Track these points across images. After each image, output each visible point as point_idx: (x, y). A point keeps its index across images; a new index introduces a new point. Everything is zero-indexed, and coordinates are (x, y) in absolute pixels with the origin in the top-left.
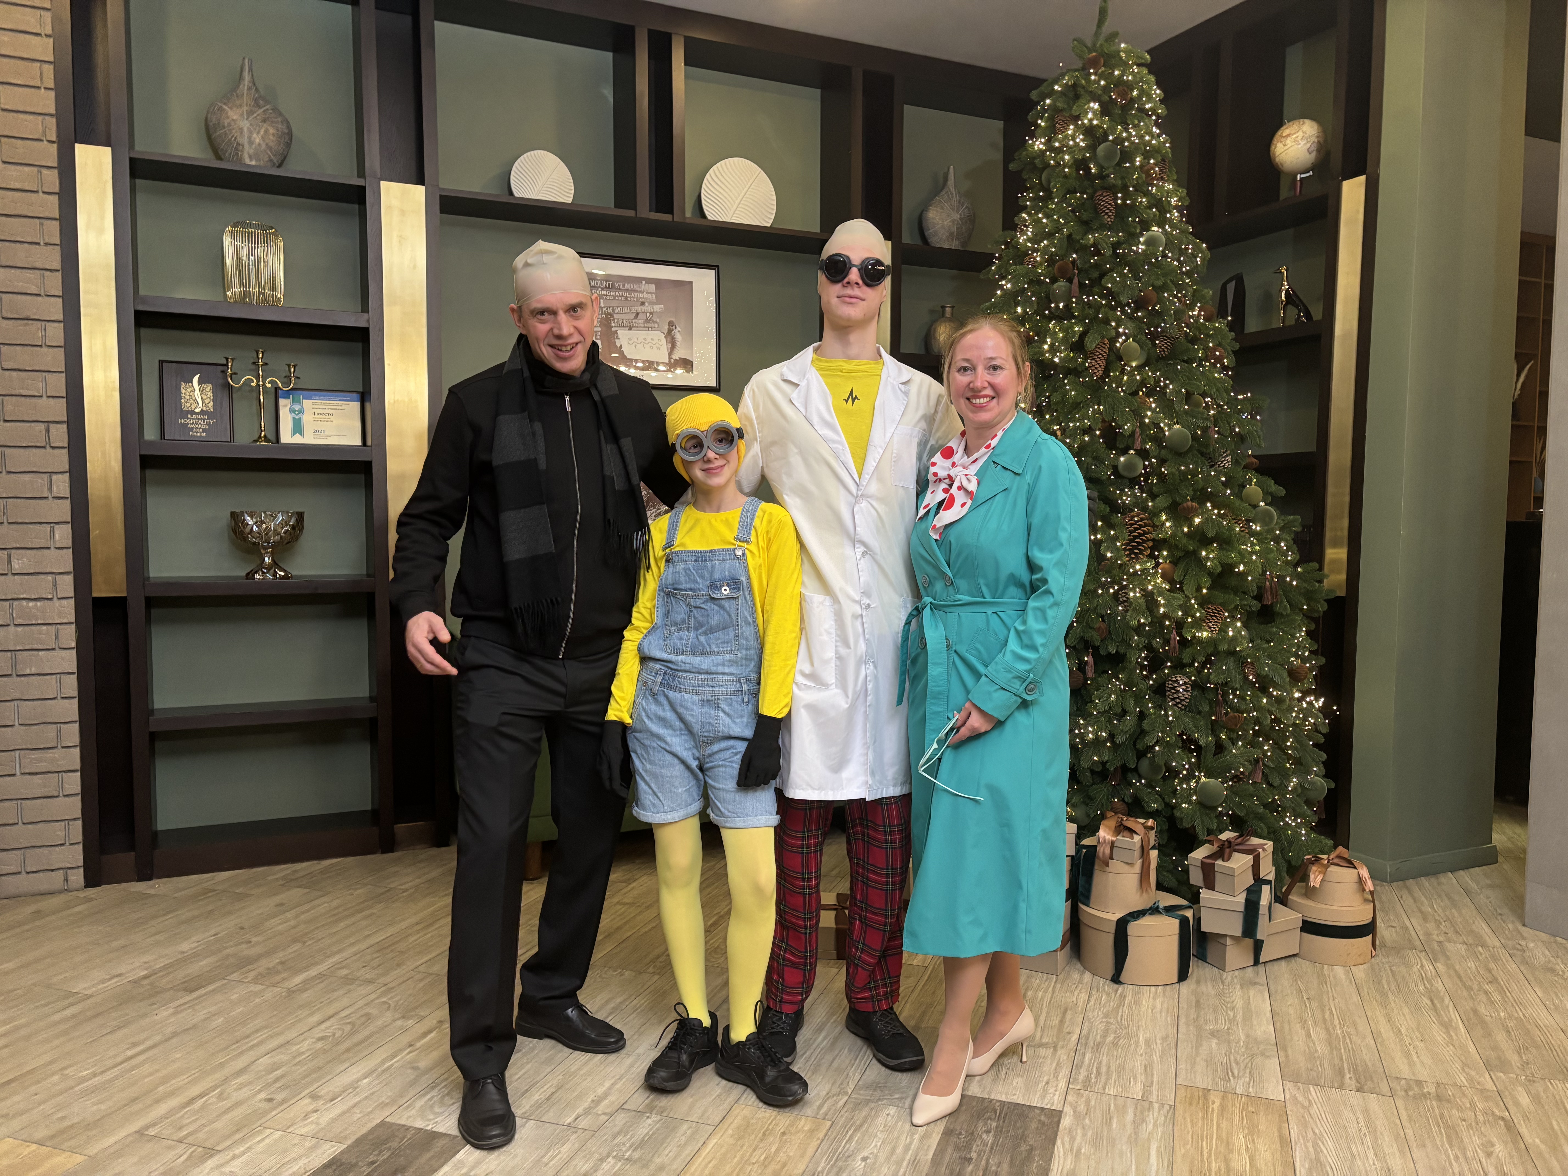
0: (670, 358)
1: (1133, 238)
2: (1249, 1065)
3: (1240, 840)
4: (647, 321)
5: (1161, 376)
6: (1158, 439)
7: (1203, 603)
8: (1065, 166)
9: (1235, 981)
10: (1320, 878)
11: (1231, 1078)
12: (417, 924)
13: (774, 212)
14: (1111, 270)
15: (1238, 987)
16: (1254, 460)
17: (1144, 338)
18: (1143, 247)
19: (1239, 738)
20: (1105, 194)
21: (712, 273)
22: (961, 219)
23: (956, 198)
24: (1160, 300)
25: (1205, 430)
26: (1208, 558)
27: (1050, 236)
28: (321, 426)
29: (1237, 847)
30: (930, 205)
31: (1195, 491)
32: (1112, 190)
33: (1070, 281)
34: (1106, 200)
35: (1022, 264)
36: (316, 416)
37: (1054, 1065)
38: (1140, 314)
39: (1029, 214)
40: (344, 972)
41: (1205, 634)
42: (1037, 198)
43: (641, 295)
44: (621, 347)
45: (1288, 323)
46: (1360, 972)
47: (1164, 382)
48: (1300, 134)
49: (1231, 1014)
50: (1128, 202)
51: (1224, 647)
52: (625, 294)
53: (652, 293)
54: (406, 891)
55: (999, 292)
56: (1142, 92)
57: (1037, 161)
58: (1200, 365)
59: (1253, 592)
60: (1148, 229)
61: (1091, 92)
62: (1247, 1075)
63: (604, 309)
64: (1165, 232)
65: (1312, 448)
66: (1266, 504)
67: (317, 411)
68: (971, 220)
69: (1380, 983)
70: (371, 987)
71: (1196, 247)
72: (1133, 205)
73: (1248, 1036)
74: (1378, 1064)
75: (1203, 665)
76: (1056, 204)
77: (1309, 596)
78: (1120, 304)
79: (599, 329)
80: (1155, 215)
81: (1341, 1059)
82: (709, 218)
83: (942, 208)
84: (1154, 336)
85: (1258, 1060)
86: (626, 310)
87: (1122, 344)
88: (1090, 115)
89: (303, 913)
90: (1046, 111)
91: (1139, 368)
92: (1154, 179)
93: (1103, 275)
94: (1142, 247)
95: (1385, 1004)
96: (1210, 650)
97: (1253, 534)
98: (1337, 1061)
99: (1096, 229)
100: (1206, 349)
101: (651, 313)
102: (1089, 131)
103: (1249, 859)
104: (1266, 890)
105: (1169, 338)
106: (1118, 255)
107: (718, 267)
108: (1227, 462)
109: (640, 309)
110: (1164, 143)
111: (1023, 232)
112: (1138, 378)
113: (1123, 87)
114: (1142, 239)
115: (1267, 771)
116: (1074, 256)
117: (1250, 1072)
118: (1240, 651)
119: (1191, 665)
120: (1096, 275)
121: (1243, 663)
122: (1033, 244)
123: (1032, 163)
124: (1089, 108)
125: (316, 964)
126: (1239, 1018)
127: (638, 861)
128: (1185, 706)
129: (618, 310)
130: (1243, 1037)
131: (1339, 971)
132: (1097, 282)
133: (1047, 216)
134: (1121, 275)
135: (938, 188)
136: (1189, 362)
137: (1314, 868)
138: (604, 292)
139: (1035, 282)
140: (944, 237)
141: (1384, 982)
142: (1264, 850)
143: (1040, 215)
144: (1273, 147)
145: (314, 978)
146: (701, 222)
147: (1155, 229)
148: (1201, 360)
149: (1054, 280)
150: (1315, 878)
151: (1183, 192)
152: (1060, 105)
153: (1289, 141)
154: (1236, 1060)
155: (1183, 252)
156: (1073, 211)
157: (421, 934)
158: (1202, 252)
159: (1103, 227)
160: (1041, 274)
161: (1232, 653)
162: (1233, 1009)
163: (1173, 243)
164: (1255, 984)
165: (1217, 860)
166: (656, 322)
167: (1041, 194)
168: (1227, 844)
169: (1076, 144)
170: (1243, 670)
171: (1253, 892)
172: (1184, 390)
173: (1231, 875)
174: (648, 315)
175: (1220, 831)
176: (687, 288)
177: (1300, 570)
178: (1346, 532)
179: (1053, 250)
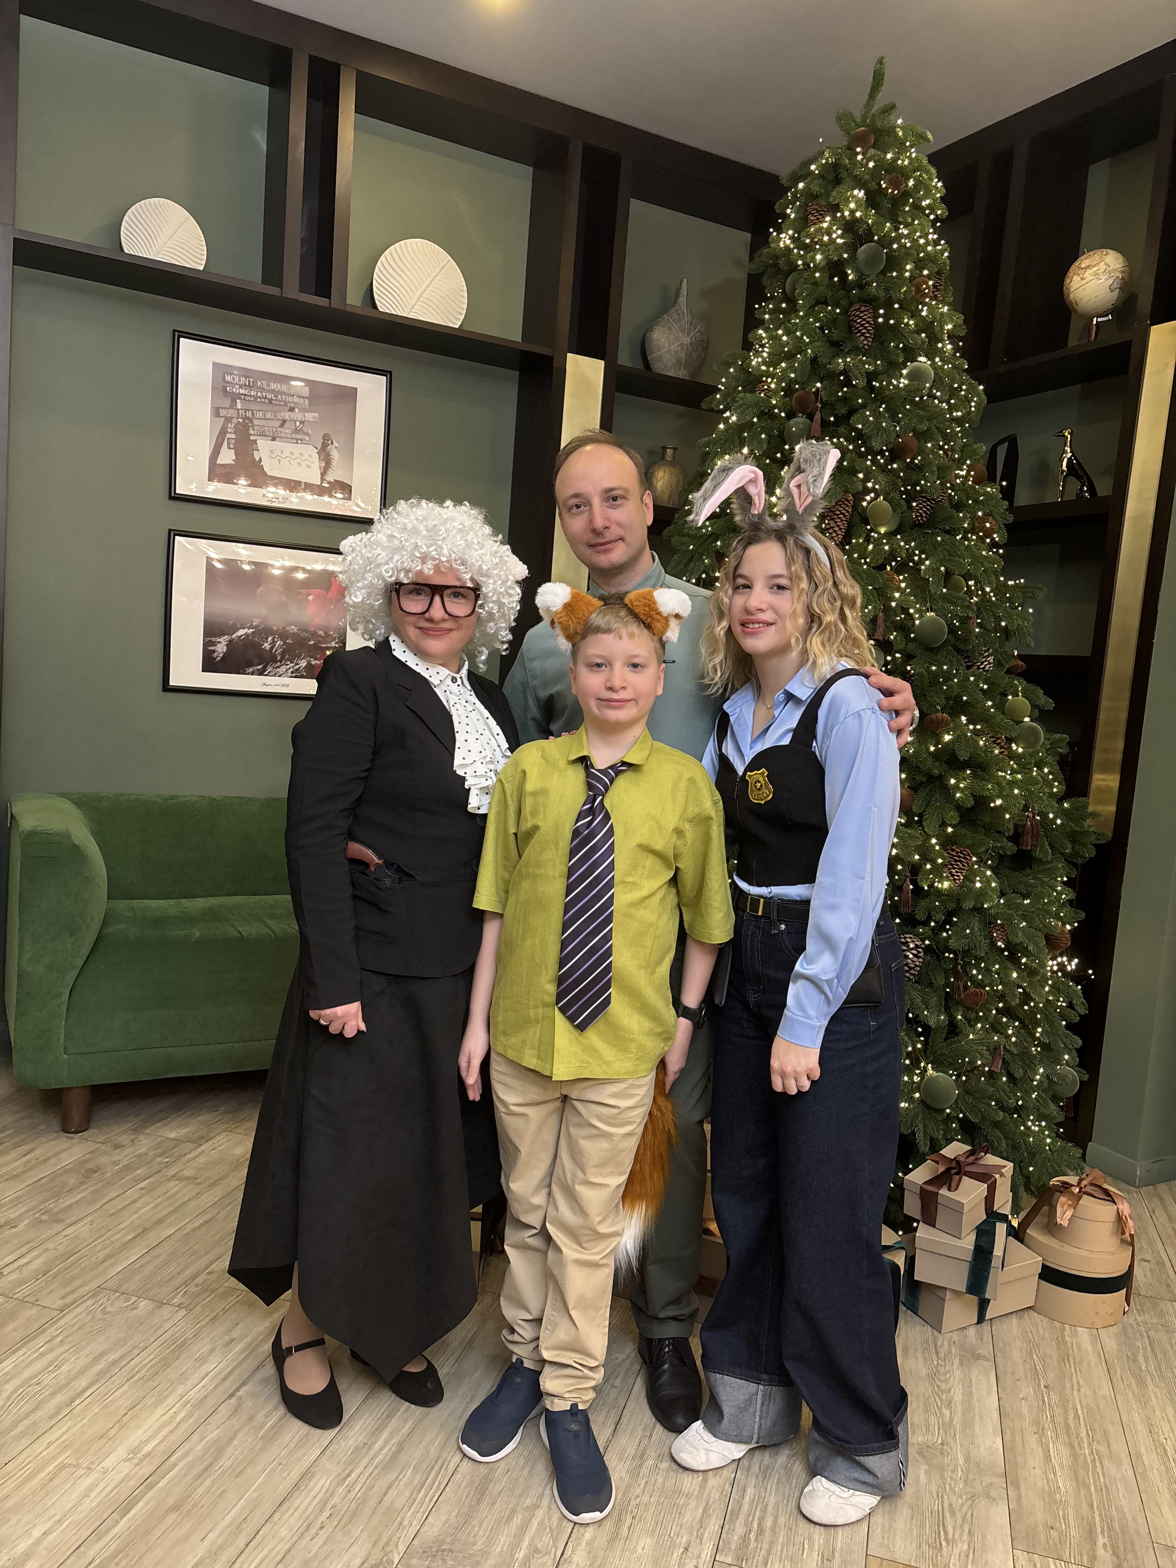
0: (322, 480)
1: (893, 368)
2: (969, 1516)
3: (971, 1158)
4: (296, 431)
5: (916, 548)
6: (905, 628)
7: (947, 842)
8: (815, 269)
9: (954, 1350)
10: (1069, 1214)
11: (944, 1544)
13: (464, 312)
14: (864, 406)
15: (957, 1362)
16: (1020, 663)
17: (897, 497)
18: (906, 382)
19: (978, 1019)
20: (863, 309)
21: (383, 379)
22: (691, 343)
23: (687, 318)
24: (922, 451)
25: (964, 621)
26: (956, 786)
27: (790, 357)
29: (968, 1169)
30: (657, 325)
31: (947, 699)
32: (872, 302)
33: (811, 417)
34: (863, 317)
35: (752, 391)
37: (701, 1510)
38: (895, 466)
39: (766, 330)
41: (946, 885)
42: (777, 310)
43: (290, 399)
44: (260, 460)
45: (1066, 499)
46: (1109, 1340)
47: (919, 556)
48: (1102, 266)
49: (947, 1412)
50: (892, 322)
51: (968, 904)
52: (269, 396)
53: (304, 397)
55: (722, 426)
56: (919, 183)
57: (781, 262)
58: (965, 538)
59: (1009, 830)
60: (913, 360)
61: (856, 176)
62: (965, 1537)
63: (241, 412)
64: (934, 365)
65: (1087, 652)
66: (1032, 721)
68: (703, 346)
69: (1135, 1360)
71: (971, 390)
72: (897, 327)
73: (968, 1459)
74: (1141, 1517)
75: (941, 927)
76: (801, 318)
77: (1075, 837)
78: (870, 451)
79: (234, 436)
80: (923, 342)
81: (1091, 1507)
82: (381, 309)
83: (670, 328)
84: (911, 496)
85: (982, 1504)
86: (269, 415)
87: (869, 503)
88: (852, 206)
90: (797, 199)
91: (890, 535)
92: (926, 295)
93: (852, 412)
94: (904, 382)
95: (1144, 1401)
96: (951, 906)
97: (1013, 756)
98: (1085, 1509)
99: (848, 353)
100: (974, 517)
101: (301, 422)
102: (850, 226)
103: (982, 1188)
104: (1001, 1229)
105: (929, 500)
106: (872, 389)
107: (391, 373)
108: (988, 663)
109: (287, 415)
110: (942, 252)
111: (757, 354)
112: (887, 548)
113: (897, 175)
114: (905, 372)
115: (1008, 1057)
116: (819, 385)
117: (969, 1531)
118: (989, 908)
119: (926, 923)
120: (843, 411)
121: (990, 923)
122: (768, 367)
123: (776, 265)
124: (854, 197)
126: (957, 1418)
127: (222, 1109)
128: (914, 975)
129: (259, 415)
130: (961, 1461)
131: (1083, 1336)
132: (844, 420)
133: (788, 332)
134: (875, 414)
135: (667, 304)
136: (951, 532)
137: (1063, 1199)
138: (243, 391)
139: (767, 414)
140: (670, 363)
141: (1141, 1359)
142: (1002, 1175)
143: (780, 332)
144: (1067, 281)
146: (370, 312)
147: (922, 359)
148: (966, 532)
149: (791, 415)
150: (1064, 1214)
151: (959, 318)
152: (815, 188)
153: (1088, 274)
154: (951, 1505)
155: (953, 393)
156: (821, 328)
158: (978, 396)
159: (856, 350)
160: (775, 407)
161: (978, 910)
162: (949, 1404)
163: (942, 381)
164: (978, 1357)
165: (940, 1187)
166: (307, 434)
167: (784, 305)
168: (954, 1164)
169: (832, 241)
170: (991, 932)
171: (985, 1234)
172: (942, 569)
173: (957, 1209)
174: (298, 424)
175: (949, 1141)
176: (350, 395)
177: (1066, 805)
178: (1119, 757)
179: (793, 375)
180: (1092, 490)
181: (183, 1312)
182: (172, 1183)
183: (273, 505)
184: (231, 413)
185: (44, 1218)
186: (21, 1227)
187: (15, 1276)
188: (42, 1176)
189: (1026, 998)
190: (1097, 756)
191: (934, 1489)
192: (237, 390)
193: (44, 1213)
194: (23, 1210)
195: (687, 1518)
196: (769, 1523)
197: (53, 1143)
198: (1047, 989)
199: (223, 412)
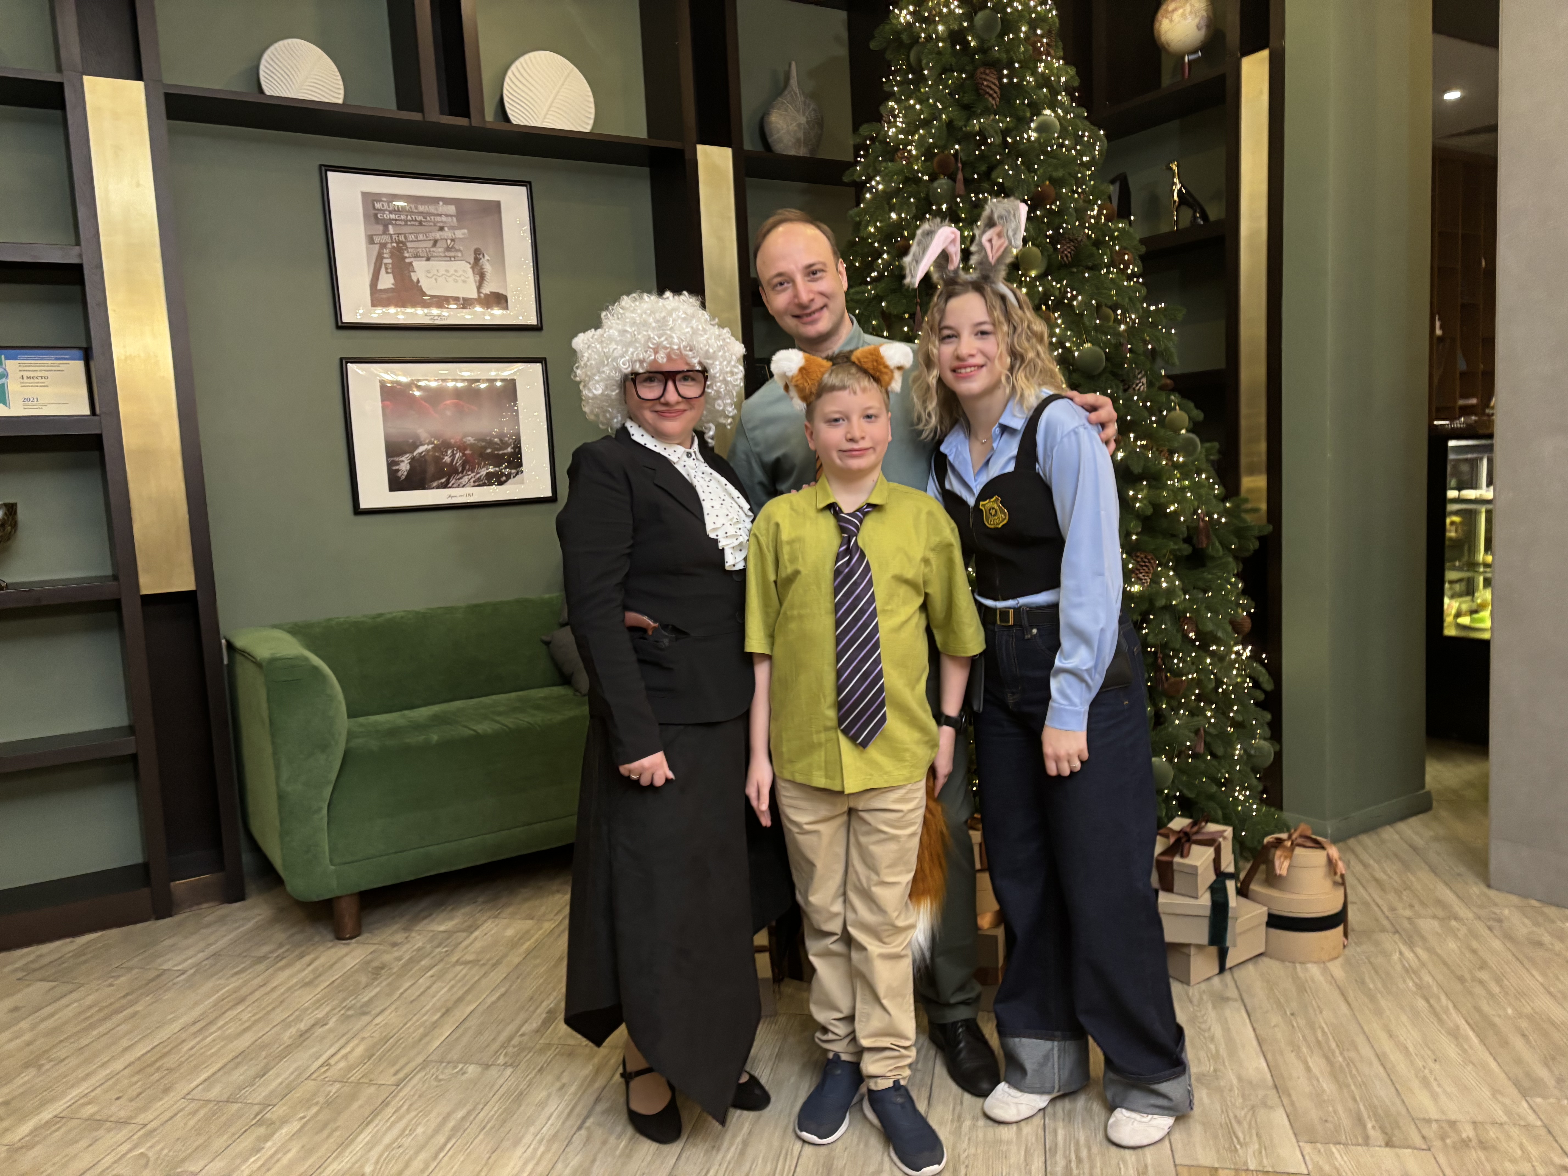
0: (479, 292)
1: (1022, 123)
2: (1253, 1123)
3: (1195, 829)
4: (448, 249)
5: (1067, 286)
6: (1066, 361)
7: (1132, 551)
8: (938, 39)
9: (1205, 997)
10: (1286, 864)
11: (1238, 1147)
12: (194, 1023)
13: (593, 114)
14: (1001, 162)
15: (1210, 1006)
16: (1169, 381)
17: (1044, 241)
18: (1036, 134)
19: (1181, 706)
20: (987, 71)
21: (523, 190)
22: (808, 122)
23: (801, 99)
24: (1059, 196)
25: (1118, 348)
26: (1135, 499)
27: (926, 124)
28: (30, 392)
29: (1195, 838)
30: (773, 108)
32: (995, 65)
33: (952, 177)
34: (989, 78)
35: (892, 160)
36: (25, 380)
37: (1023, 1153)
38: (1039, 213)
39: (897, 101)
40: (90, 1110)
41: (1137, 588)
42: (905, 82)
43: (438, 219)
44: (418, 281)
45: (1181, 226)
46: (1337, 969)
47: (1071, 292)
48: (1188, 8)
49: (1212, 1047)
50: (1015, 80)
51: (1161, 602)
52: (419, 218)
53: (451, 216)
54: (184, 972)
55: (868, 195)
57: (904, 37)
58: (1108, 272)
59: (1185, 534)
60: (1039, 114)
62: (1255, 1138)
63: (394, 237)
64: (1057, 116)
65: (1223, 365)
66: (1188, 432)
67: (25, 374)
68: (819, 124)
69: (1363, 982)
70: (124, 1133)
71: (1094, 136)
72: (1019, 84)
73: (1240, 1079)
74: (1398, 1102)
76: (930, 87)
77: (1240, 532)
79: (389, 261)
80: (1045, 96)
81: (1355, 1100)
82: (514, 122)
83: (786, 110)
84: (1055, 239)
85: (1262, 1112)
86: (421, 237)
89: (42, 1020)
91: (1041, 277)
92: (1041, 52)
93: (991, 168)
94: (1034, 135)
95: (1379, 1012)
96: (1145, 606)
97: (1176, 466)
98: (1351, 1104)
99: (981, 114)
100: (1113, 252)
101: (452, 240)
103: (1210, 851)
104: (1231, 886)
105: (1071, 240)
106: (1007, 145)
107: (530, 183)
108: (1142, 385)
109: (438, 235)
110: (1051, 10)
111: (891, 124)
112: (1040, 289)
114: (1033, 125)
115: (1208, 739)
116: (957, 147)
117: (1257, 1134)
118: (1177, 605)
120: (984, 168)
121: (1181, 619)
122: (906, 135)
123: (898, 39)
125: (53, 1100)
126: (1223, 1050)
127: (480, 900)
129: (411, 237)
130: (1235, 1082)
131: (1314, 970)
132: (987, 175)
133: (920, 101)
134: (1015, 167)
135: (780, 88)
136: (1096, 268)
137: (1278, 853)
138: (393, 216)
139: (911, 180)
140: (790, 143)
141: (1367, 980)
142: (1225, 838)
143: (912, 102)
144: (1157, 25)
145: (47, 1124)
146: (504, 127)
147: (1047, 112)
148: (1108, 266)
149: (933, 178)
150: (1282, 866)
151: (1072, 71)
153: (1176, 16)
154: (1236, 1117)
155: (1078, 140)
156: (951, 93)
157: (198, 1039)
158: (1100, 140)
159: (988, 111)
160: (918, 171)
161: (1168, 607)
162: (1212, 1039)
163: (1067, 130)
164: (1227, 999)
165: (1173, 856)
166: (459, 250)
167: (910, 76)
168: (1181, 835)
169: (951, 12)
170: (1182, 627)
171: (1218, 891)
172: (1094, 302)
173: (1193, 872)
174: (449, 242)
175: (1171, 819)
176: (495, 208)
177: (1228, 505)
178: (1264, 457)
179: (931, 140)
180: (1204, 216)
181: (509, 1071)
182: (459, 968)
183: (436, 322)
184: (386, 239)
185: (350, 1013)
186: (331, 1024)
187: (342, 1064)
188: (334, 979)
189: (1219, 683)
190: (1244, 461)
191: (1218, 1106)
192: (387, 216)
193: (349, 1009)
194: (328, 1009)
195: (1013, 1160)
196: (1084, 1153)
197: (333, 950)
198: (1235, 672)
199: (377, 239)
